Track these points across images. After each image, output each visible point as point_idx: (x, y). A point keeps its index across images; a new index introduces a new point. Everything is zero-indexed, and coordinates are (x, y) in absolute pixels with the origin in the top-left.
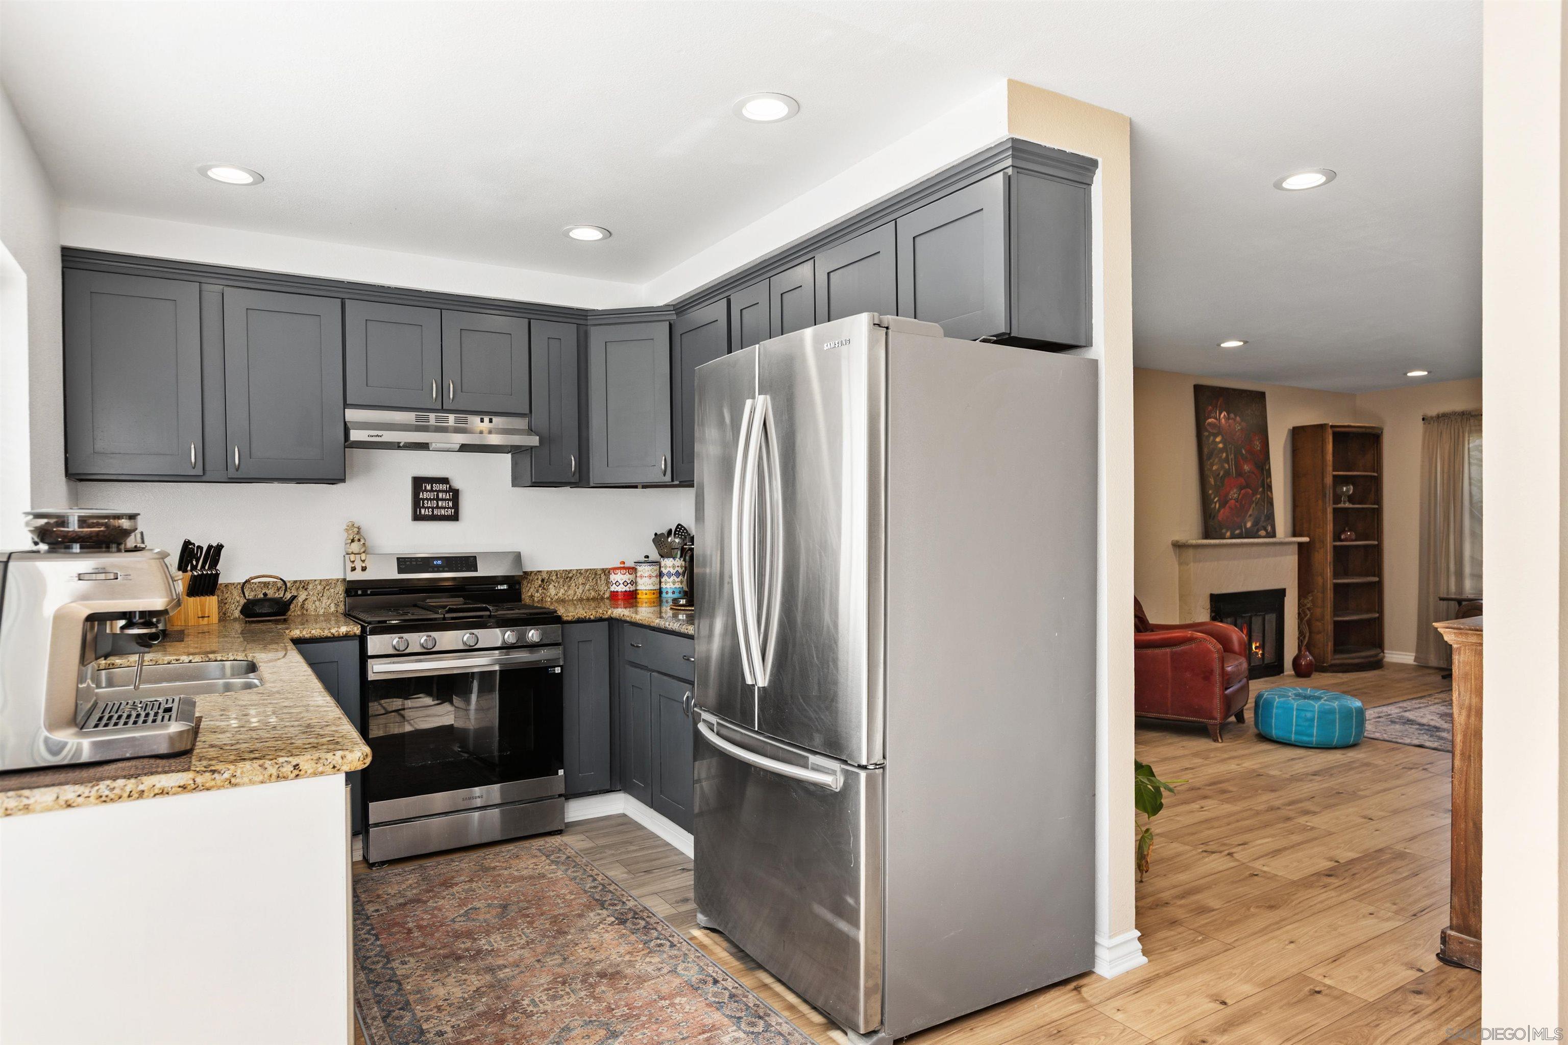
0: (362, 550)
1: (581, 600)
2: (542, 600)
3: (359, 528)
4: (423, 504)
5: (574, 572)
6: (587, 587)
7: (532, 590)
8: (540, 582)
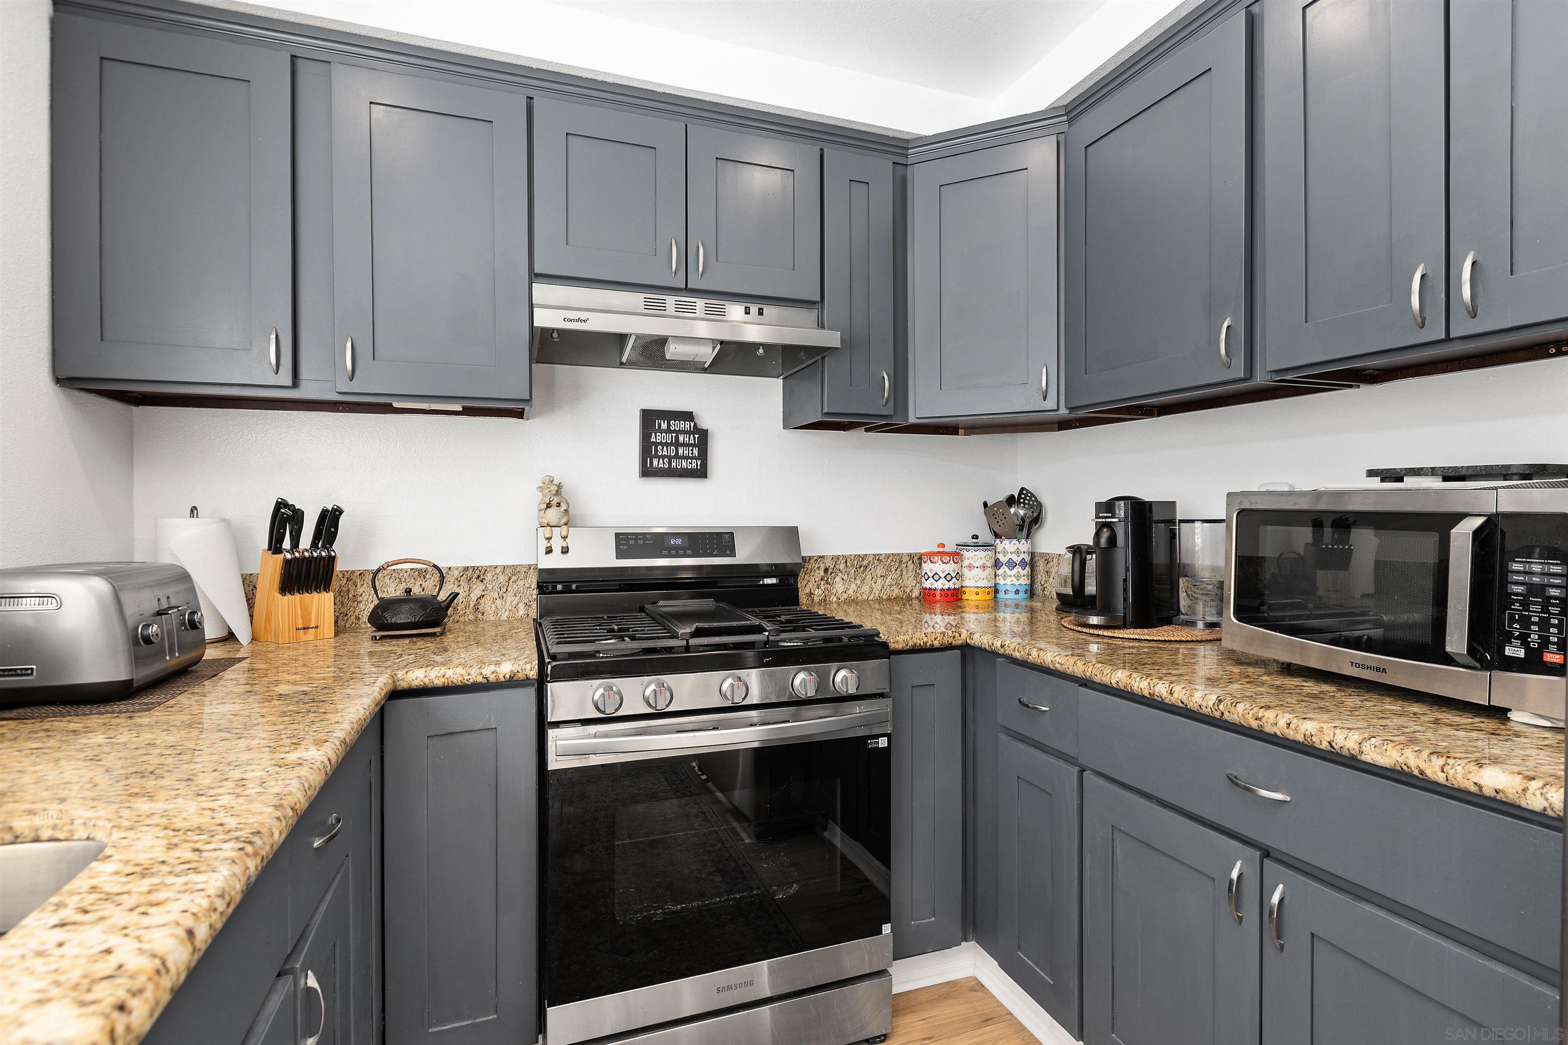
0: (564, 521)
1: (879, 600)
2: (825, 600)
3: (559, 486)
4: (656, 450)
5: (871, 559)
6: (889, 580)
7: (810, 584)
8: (822, 573)
